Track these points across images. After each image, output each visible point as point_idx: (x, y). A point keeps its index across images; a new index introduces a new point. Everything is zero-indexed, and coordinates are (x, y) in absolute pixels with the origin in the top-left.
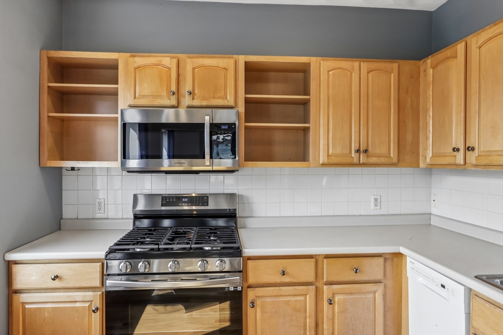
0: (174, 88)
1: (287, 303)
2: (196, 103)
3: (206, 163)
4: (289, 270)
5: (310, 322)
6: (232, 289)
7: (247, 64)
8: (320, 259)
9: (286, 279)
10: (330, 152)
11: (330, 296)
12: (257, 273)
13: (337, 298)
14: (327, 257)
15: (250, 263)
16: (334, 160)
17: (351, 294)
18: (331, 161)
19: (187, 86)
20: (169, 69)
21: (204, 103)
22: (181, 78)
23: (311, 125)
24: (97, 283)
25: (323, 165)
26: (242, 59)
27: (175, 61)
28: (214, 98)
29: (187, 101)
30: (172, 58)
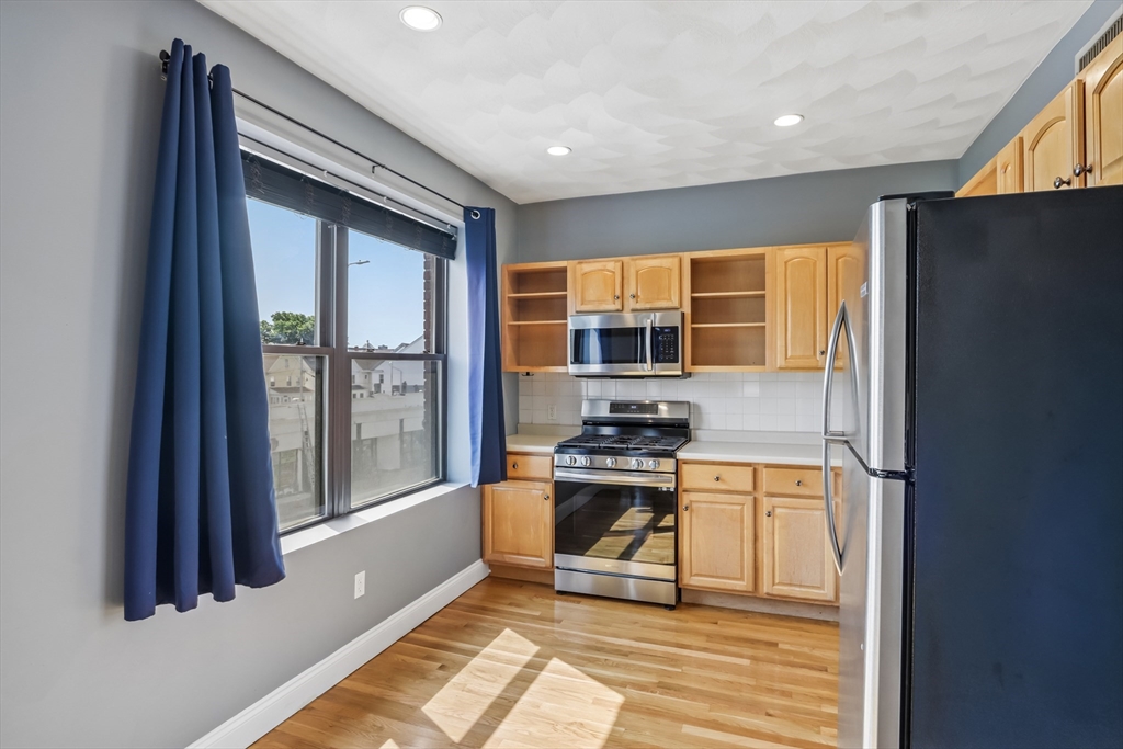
0: (618, 293)
1: (723, 510)
2: (638, 306)
3: (646, 368)
4: (723, 477)
5: (748, 534)
6: (665, 489)
7: (695, 263)
8: (760, 468)
9: (720, 486)
10: (789, 355)
11: (770, 509)
12: (691, 477)
13: (778, 511)
14: (768, 466)
15: (685, 467)
16: (793, 363)
17: (795, 508)
18: (790, 365)
19: (631, 289)
20: (614, 272)
21: (648, 306)
22: (625, 281)
23: (767, 324)
25: (780, 368)
26: (687, 257)
27: (619, 264)
28: (658, 300)
29: (630, 304)
30: (616, 261)
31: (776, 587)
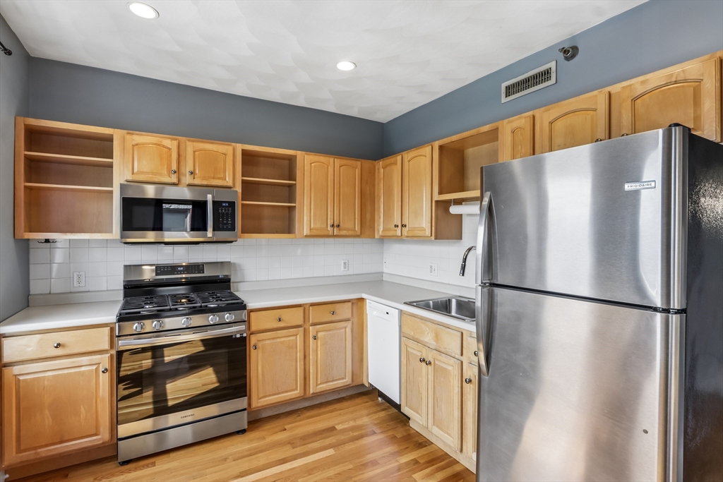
0: (174, 167)
1: (282, 343)
2: (197, 182)
3: (209, 235)
4: (283, 318)
5: (300, 355)
6: (238, 336)
7: (243, 151)
8: (307, 307)
9: (281, 324)
10: (312, 226)
11: (315, 334)
12: (257, 322)
13: (320, 334)
14: (313, 305)
15: (251, 313)
16: (315, 233)
17: (329, 330)
18: (313, 234)
19: (189, 167)
20: (170, 149)
21: (205, 183)
22: (182, 158)
23: (297, 205)
24: (106, 346)
25: (306, 236)
26: (240, 147)
27: (175, 143)
28: (214, 178)
29: (188, 179)
30: (172, 139)
31: (319, 387)
